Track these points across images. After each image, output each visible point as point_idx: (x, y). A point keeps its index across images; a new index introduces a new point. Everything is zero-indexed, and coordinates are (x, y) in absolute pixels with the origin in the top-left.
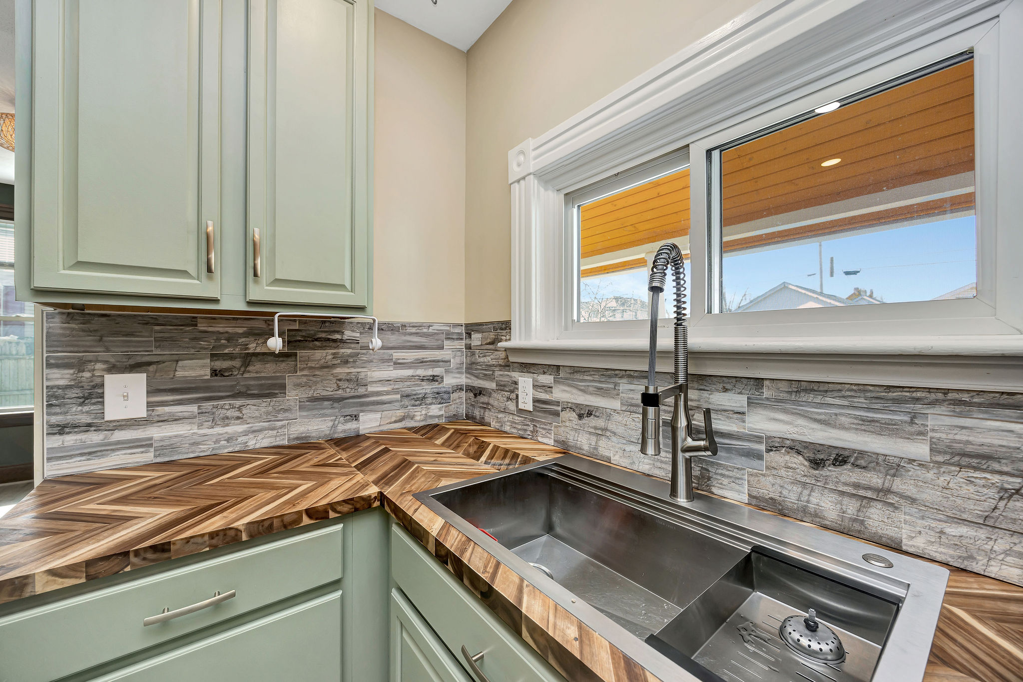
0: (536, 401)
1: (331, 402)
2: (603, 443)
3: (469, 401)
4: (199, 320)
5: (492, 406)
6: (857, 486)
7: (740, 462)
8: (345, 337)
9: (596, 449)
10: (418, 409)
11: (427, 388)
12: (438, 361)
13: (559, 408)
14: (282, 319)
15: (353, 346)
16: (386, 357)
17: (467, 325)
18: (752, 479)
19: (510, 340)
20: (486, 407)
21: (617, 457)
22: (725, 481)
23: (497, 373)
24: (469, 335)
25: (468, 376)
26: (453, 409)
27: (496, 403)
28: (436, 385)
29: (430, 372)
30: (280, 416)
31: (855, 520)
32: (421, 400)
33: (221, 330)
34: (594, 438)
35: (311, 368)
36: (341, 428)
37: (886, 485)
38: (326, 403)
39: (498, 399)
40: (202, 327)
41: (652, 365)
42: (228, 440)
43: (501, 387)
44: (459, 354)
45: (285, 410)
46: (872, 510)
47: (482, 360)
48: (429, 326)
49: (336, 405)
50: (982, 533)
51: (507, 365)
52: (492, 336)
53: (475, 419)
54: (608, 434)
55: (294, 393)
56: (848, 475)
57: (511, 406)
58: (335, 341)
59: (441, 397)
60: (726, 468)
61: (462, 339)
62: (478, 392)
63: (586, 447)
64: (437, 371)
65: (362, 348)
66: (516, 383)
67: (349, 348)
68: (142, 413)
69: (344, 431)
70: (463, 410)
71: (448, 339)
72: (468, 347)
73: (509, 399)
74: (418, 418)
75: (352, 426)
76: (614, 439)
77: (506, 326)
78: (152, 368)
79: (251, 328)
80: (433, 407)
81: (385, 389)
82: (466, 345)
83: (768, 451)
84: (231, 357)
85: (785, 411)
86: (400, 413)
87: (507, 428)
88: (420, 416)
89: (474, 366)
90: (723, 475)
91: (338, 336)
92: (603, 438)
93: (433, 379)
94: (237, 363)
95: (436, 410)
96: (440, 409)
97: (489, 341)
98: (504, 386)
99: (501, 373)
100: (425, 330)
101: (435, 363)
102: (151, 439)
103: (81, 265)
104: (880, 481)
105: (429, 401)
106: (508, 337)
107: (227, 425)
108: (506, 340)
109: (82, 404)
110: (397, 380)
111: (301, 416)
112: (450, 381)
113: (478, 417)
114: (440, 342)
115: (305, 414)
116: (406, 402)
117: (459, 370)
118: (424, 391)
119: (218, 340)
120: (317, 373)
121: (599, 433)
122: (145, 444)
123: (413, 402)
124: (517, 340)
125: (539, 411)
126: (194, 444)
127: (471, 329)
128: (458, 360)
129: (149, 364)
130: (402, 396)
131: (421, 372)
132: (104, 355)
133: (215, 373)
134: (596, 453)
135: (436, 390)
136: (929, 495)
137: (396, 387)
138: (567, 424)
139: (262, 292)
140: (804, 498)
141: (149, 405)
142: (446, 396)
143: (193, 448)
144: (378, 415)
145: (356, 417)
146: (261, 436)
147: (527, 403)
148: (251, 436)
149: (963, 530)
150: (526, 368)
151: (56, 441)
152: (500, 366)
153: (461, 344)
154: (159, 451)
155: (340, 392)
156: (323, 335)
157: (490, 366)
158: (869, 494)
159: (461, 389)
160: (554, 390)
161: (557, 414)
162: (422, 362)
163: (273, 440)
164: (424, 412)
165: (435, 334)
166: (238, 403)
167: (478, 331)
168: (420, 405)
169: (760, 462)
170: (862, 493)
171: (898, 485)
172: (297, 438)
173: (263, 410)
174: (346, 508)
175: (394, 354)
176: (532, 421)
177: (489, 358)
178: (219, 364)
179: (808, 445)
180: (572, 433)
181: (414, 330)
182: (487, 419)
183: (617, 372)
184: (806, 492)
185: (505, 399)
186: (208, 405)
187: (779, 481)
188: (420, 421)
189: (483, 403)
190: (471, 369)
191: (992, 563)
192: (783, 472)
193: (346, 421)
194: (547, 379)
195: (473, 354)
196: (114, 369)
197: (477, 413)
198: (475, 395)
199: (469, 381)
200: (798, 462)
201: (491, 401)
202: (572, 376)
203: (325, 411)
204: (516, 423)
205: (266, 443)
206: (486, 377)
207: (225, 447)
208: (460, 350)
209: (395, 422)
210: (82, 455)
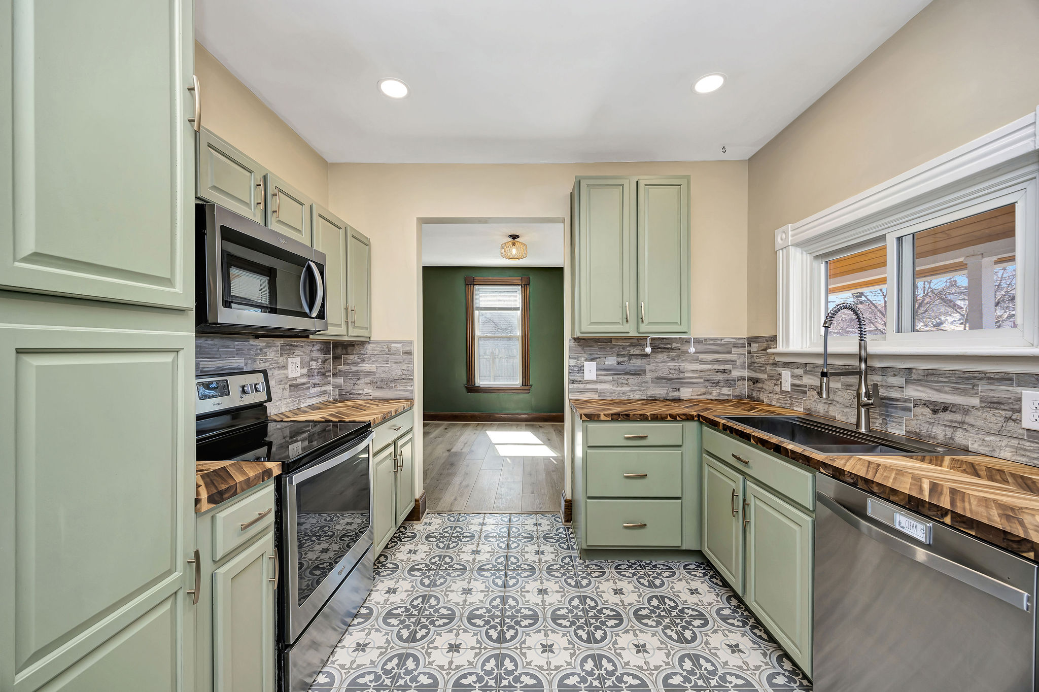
0: (793, 385)
1: (666, 380)
2: (831, 408)
3: (749, 387)
4: (613, 340)
5: (765, 389)
6: (951, 421)
7: (901, 413)
8: (673, 347)
9: (827, 412)
10: (714, 389)
11: (720, 377)
12: (728, 361)
13: (807, 389)
14: (652, 339)
15: (677, 351)
16: (695, 357)
17: (748, 338)
18: (907, 422)
19: (776, 347)
20: (761, 390)
21: (839, 416)
22: (894, 424)
23: (768, 369)
24: (750, 344)
25: (749, 371)
26: (738, 391)
27: (767, 388)
28: (726, 375)
29: (722, 367)
30: (643, 385)
31: (950, 438)
32: (717, 384)
33: (620, 344)
34: (826, 406)
35: (657, 362)
36: (671, 394)
37: (963, 420)
38: (664, 380)
39: (769, 385)
40: (614, 343)
41: (825, 360)
42: (623, 393)
43: (771, 377)
44: (743, 356)
45: (646, 382)
46: (958, 433)
47: (758, 360)
48: (722, 340)
49: (668, 382)
50: (998, 439)
51: (774, 364)
52: (765, 345)
53: (754, 398)
54: (834, 403)
55: (649, 374)
56: (948, 416)
57: (777, 389)
58: (668, 348)
59: (730, 383)
60: (894, 417)
61: (745, 347)
62: (755, 381)
63: (822, 412)
64: (727, 367)
65: (682, 352)
66: (780, 375)
67: (675, 352)
68: (595, 378)
69: (673, 396)
70: (745, 393)
71: (734, 347)
72: (749, 352)
73: (776, 384)
74: (714, 394)
75: (676, 394)
76: (838, 405)
77: (773, 339)
78: (598, 360)
79: (631, 343)
80: (724, 388)
81: (695, 375)
82: (747, 351)
83: (914, 407)
84: (624, 356)
85: (922, 386)
86: (703, 390)
87: (774, 403)
88: (715, 393)
89: (753, 365)
90: (893, 421)
91: (669, 346)
92: (832, 405)
93: (724, 371)
94: (626, 359)
95: (725, 390)
96: (729, 390)
97: (763, 348)
98: (773, 376)
99: (771, 368)
100: (719, 342)
101: (726, 362)
102: (597, 389)
103: (592, 323)
104: (960, 418)
105: (721, 384)
106: (775, 346)
107: (623, 387)
108: (774, 348)
109: (578, 373)
110: (701, 371)
111: (652, 386)
112: (735, 374)
113: (755, 397)
114: (729, 349)
115: (654, 385)
116: (707, 384)
117: (742, 367)
118: (718, 378)
119: (619, 348)
120: (659, 365)
121: (830, 402)
122: (595, 391)
123: (711, 384)
124: (781, 348)
125: (794, 391)
126: (611, 393)
127: (751, 341)
128: (742, 360)
129: (597, 358)
130: (704, 380)
131: (716, 367)
132: (584, 355)
133: (618, 363)
134: (827, 414)
135: (726, 379)
136: (979, 423)
137: (701, 375)
138: (811, 398)
139: (644, 328)
140: (930, 430)
141: (597, 375)
142: (733, 383)
143: (611, 395)
144: (691, 390)
145: (679, 390)
146: (636, 393)
147: (787, 386)
148: (632, 393)
149: (992, 438)
150: (786, 365)
151: (572, 386)
152: (770, 364)
153: (745, 351)
154: (600, 394)
155: (670, 375)
156: (662, 346)
157: (764, 364)
158: (957, 425)
159: (744, 379)
160: (803, 378)
161: (805, 393)
162: (717, 361)
163: (640, 396)
164: (718, 391)
165: (726, 344)
166: (627, 377)
167: (756, 342)
168: (716, 387)
169: (910, 413)
170: (953, 424)
171: (969, 419)
172: (650, 397)
173: (636, 381)
174: (684, 417)
175: (700, 356)
176: (790, 397)
177: (763, 359)
178: (620, 359)
179: (931, 402)
180: (814, 403)
181: (712, 342)
182: (761, 398)
183: (839, 367)
184: (931, 427)
185: (773, 385)
186: (616, 377)
187: (919, 422)
188: (715, 396)
189: (759, 388)
190: (751, 366)
191: (1001, 452)
192: (920, 417)
193: (673, 391)
194: (799, 372)
195: (753, 357)
196: (586, 360)
197: (755, 394)
198: (754, 383)
199: (750, 374)
200: (927, 411)
201: (764, 387)
202: (814, 370)
203: (663, 385)
204: (780, 399)
205: (637, 397)
206: (761, 371)
207: (622, 396)
208: (743, 354)
209: (700, 395)
210: (578, 392)
